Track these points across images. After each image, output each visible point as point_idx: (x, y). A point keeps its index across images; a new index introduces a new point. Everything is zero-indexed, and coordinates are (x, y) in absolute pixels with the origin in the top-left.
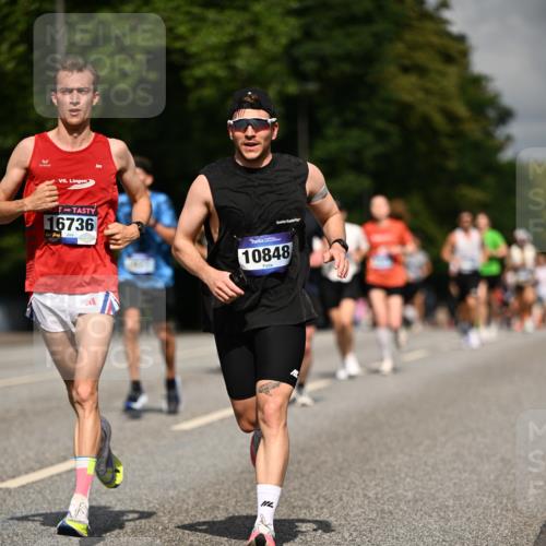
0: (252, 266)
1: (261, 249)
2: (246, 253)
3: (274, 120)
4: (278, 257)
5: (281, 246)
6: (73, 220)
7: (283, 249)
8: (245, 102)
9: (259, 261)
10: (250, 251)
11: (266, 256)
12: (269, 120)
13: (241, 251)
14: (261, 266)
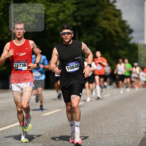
0: (70, 71)
1: (71, 66)
2: (68, 67)
3: (72, 32)
4: (76, 67)
5: (76, 65)
6: (20, 64)
8: (65, 28)
11: (73, 67)
13: (66, 67)
14: (72, 70)
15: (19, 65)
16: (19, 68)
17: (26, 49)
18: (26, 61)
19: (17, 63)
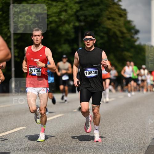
0: (88, 76)
1: (90, 71)
2: (86, 72)
3: (94, 38)
4: (94, 73)
5: (95, 71)
10: (87, 72)
11: (91, 73)
12: (93, 39)
13: (85, 72)
14: (90, 75)
15: (34, 70)
16: (33, 73)
19: (32, 68)
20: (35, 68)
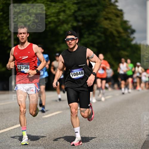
2: (72, 74)
7: (81, 72)
9: (75, 76)
17: (29, 52)
18: (28, 64)
20: (23, 65)
